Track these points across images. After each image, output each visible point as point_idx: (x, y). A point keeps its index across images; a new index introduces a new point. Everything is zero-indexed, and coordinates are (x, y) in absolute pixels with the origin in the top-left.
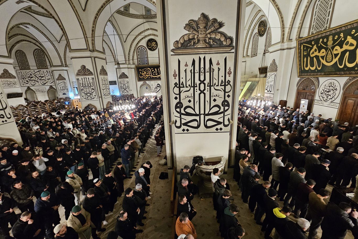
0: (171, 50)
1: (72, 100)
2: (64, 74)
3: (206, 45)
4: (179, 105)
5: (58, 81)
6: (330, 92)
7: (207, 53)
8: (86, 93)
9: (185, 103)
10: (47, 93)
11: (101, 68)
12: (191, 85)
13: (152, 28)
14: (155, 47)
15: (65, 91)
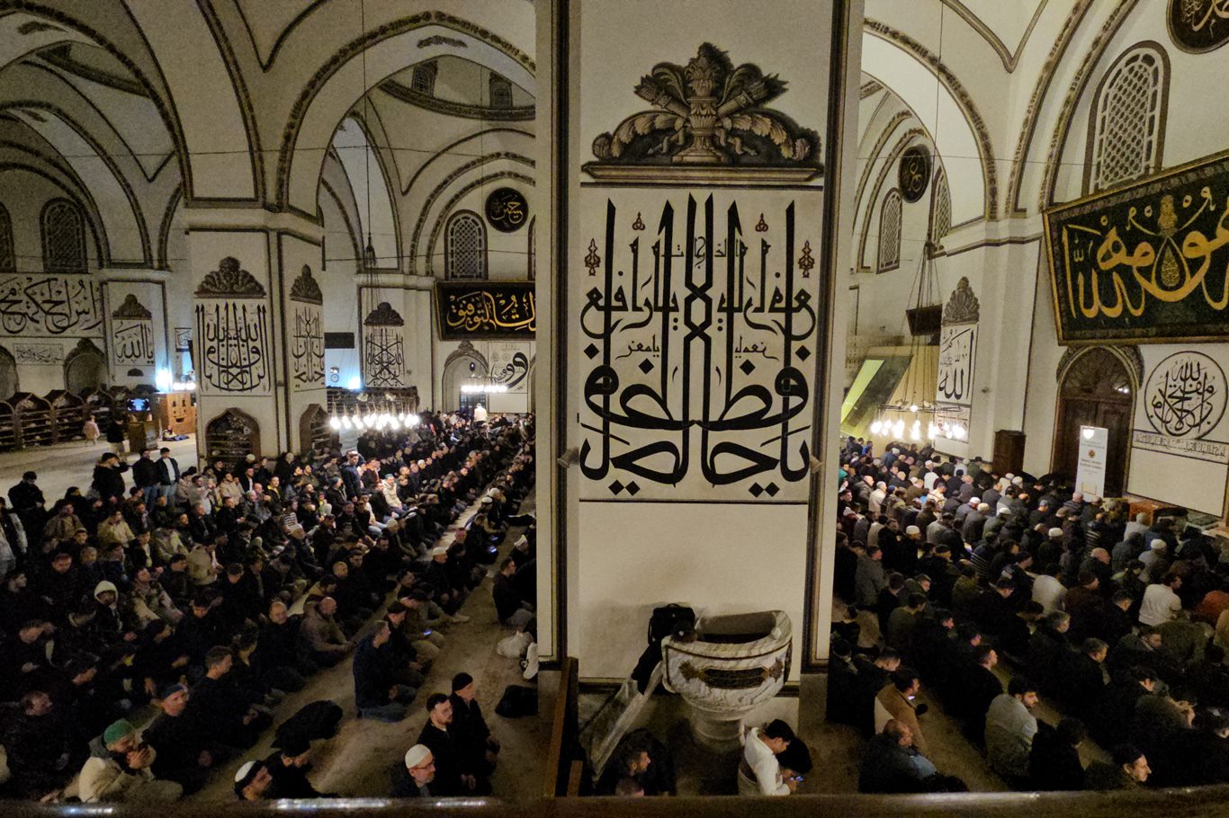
0: (583, 167)
1: (165, 396)
2: (150, 298)
3: (719, 154)
4: (603, 380)
5: (116, 323)
6: (1190, 399)
7: (719, 183)
8: (224, 363)
9: (628, 373)
10: (65, 366)
11: (301, 275)
12: (652, 302)
13: (513, 151)
14: (517, 219)
15: (140, 363)
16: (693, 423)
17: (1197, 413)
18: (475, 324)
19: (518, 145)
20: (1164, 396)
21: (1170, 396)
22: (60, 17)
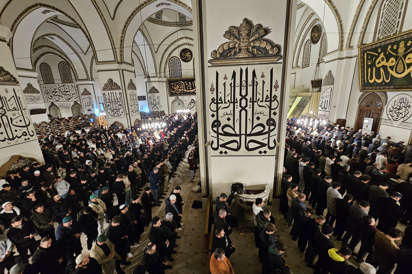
0: (208, 61)
1: (98, 117)
2: (90, 89)
3: (249, 54)
4: (216, 124)
5: (82, 97)
6: (402, 109)
7: (250, 63)
8: (112, 109)
9: (224, 121)
10: (71, 109)
11: (130, 82)
12: (230, 101)
13: (187, 36)
14: (189, 58)
15: (90, 107)
16: (242, 134)
17: (404, 114)
18: (179, 91)
19: (188, 34)
20: (393, 108)
21: (395, 108)
22: (54, 8)
